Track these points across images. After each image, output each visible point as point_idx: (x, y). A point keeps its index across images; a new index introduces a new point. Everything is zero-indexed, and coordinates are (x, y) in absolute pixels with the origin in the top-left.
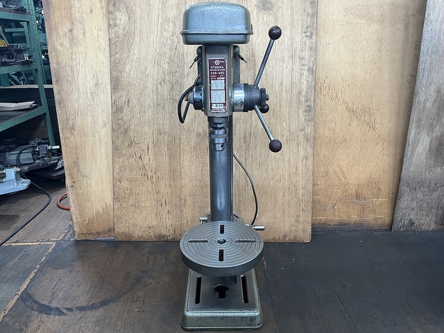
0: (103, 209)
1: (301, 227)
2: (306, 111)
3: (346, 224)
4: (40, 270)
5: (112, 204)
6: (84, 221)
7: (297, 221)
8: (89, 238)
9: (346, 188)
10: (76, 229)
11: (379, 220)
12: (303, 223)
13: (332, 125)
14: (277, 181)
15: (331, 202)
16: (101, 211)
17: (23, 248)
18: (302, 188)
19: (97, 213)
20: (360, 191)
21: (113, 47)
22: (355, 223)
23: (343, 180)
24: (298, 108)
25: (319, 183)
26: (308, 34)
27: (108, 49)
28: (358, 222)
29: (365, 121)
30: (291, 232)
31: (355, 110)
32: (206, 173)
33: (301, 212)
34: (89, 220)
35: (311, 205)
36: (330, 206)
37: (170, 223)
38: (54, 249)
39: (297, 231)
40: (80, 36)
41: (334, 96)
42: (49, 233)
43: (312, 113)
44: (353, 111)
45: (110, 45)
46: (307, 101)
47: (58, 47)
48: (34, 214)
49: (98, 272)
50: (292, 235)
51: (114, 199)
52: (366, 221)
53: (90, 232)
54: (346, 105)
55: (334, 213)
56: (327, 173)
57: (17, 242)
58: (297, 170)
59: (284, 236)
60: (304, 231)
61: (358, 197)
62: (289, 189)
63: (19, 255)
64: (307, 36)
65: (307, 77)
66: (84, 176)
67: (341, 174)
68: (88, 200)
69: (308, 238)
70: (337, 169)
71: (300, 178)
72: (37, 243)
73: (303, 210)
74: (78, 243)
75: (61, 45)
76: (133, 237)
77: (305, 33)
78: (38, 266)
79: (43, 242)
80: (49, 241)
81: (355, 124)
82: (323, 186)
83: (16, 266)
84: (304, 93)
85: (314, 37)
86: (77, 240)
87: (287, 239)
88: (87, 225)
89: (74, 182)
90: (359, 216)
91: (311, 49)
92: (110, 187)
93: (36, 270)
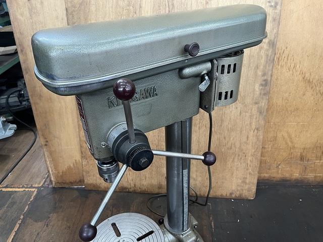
0: (74, 165)
1: (247, 187)
2: (262, 85)
3: (287, 181)
4: (23, 222)
5: (80, 160)
6: (58, 173)
7: (244, 182)
8: (64, 186)
9: (292, 151)
10: (53, 179)
11: (318, 178)
12: (249, 184)
13: (286, 95)
14: (228, 149)
15: (276, 162)
16: (72, 165)
17: (10, 195)
18: (251, 155)
19: (69, 168)
20: (304, 154)
21: (71, 16)
22: (295, 180)
23: (290, 144)
24: (254, 82)
25: (266, 146)
26: (273, 4)
27: (66, 18)
28: (299, 179)
29: (320, 91)
30: (238, 190)
31: (311, 80)
32: (162, 139)
33: (248, 175)
34: (62, 173)
35: (257, 170)
36: (275, 165)
37: (131, 178)
38: (36, 197)
39: (242, 190)
40: (39, 6)
41: (292, 66)
42: (32, 178)
43: (267, 87)
44: (309, 81)
45: (67, 15)
46: (264, 75)
47: (19, 17)
48: (22, 155)
49: (69, 227)
50: (238, 193)
51: (82, 157)
52: (306, 178)
53: (64, 182)
54: (303, 76)
55: (278, 171)
56: (275, 138)
57: (6, 187)
58: (248, 140)
59: (231, 194)
60: (249, 190)
61: (302, 158)
62: (239, 155)
63: (8, 203)
64: (271, 6)
65: (268, 50)
66: (55, 137)
67: (288, 140)
68: (61, 157)
69: (252, 196)
70: (286, 135)
71: (250, 147)
72: (22, 190)
73: (250, 174)
74: (55, 190)
75: (22, 15)
76: (100, 187)
77: (269, 2)
78: (22, 217)
79: (27, 188)
80: (31, 187)
81: (309, 94)
82: (270, 149)
83: (5, 215)
84: (262, 67)
85: (278, 7)
86: (54, 188)
87: (233, 196)
88: (61, 176)
89: (47, 142)
90: (300, 174)
91: (274, 20)
92: (78, 147)
93: (20, 222)
